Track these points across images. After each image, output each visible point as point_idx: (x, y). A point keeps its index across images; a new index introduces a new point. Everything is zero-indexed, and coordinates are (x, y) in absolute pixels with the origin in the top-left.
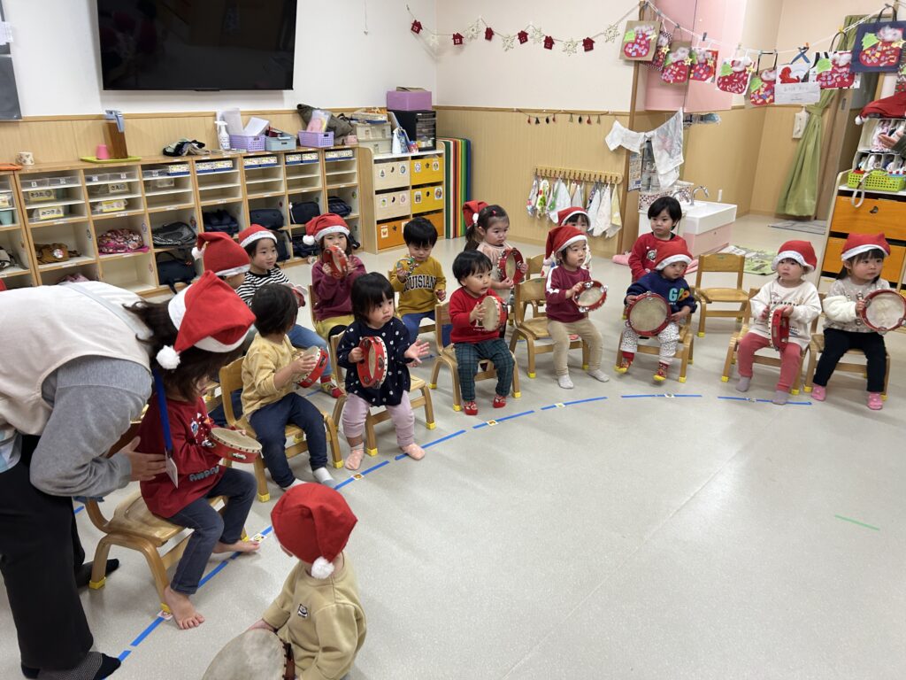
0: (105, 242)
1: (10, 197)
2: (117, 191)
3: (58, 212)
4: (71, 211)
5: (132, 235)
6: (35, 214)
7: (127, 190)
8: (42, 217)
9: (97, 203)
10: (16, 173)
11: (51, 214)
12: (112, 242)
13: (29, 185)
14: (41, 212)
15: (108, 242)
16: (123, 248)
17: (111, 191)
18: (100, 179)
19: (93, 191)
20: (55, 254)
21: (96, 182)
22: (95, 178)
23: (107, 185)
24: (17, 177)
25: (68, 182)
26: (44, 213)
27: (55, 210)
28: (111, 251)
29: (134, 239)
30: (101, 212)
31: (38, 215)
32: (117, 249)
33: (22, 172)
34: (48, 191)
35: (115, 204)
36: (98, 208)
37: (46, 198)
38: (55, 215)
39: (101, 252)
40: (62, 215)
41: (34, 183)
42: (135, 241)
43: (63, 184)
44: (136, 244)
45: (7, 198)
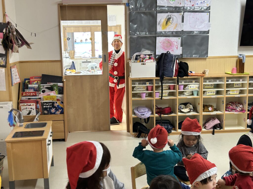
0: (228, 106)
1: (198, 86)
2: (237, 86)
3: (214, 93)
4: (218, 93)
5: (239, 105)
6: (205, 93)
7: (241, 86)
8: (208, 94)
9: (228, 91)
10: (203, 77)
11: (211, 93)
12: (231, 107)
13: (206, 82)
14: (207, 92)
15: (229, 107)
16: (235, 109)
17: (235, 86)
18: (232, 81)
19: (228, 86)
20: (209, 109)
21: (230, 82)
22: (230, 81)
23: (233, 83)
24: (203, 78)
25: (220, 81)
26: (209, 93)
27: (213, 92)
28: (230, 110)
29: (240, 106)
30: (229, 94)
31: (206, 93)
32: (232, 110)
33: (204, 77)
34: (212, 84)
35: (235, 92)
36: (229, 93)
37: (210, 87)
38: (212, 94)
39: (226, 110)
40: (215, 94)
41: (208, 81)
42: (240, 107)
43: (218, 82)
44: (241, 109)
45: (197, 86)
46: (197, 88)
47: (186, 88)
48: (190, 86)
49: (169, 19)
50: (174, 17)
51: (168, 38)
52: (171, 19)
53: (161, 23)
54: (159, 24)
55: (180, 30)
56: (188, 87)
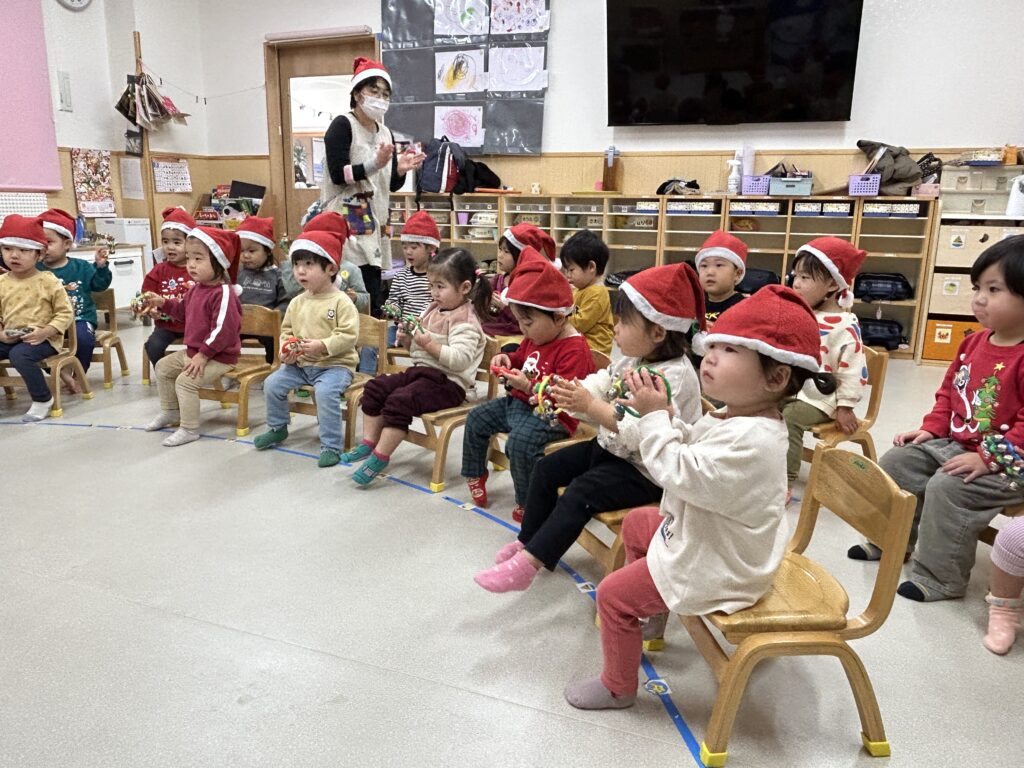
1: (496, 216)
2: (594, 224)
10: (502, 195)
13: (514, 208)
18: (574, 209)
22: (567, 208)
25: (545, 208)
33: (507, 196)
41: (518, 207)
43: (542, 210)
45: (494, 216)
46: (494, 222)
47: (472, 220)
48: (479, 215)
49: (459, 65)
50: (470, 60)
51: (459, 108)
52: (464, 65)
53: (444, 74)
54: (439, 76)
55: (481, 90)
56: (476, 217)
